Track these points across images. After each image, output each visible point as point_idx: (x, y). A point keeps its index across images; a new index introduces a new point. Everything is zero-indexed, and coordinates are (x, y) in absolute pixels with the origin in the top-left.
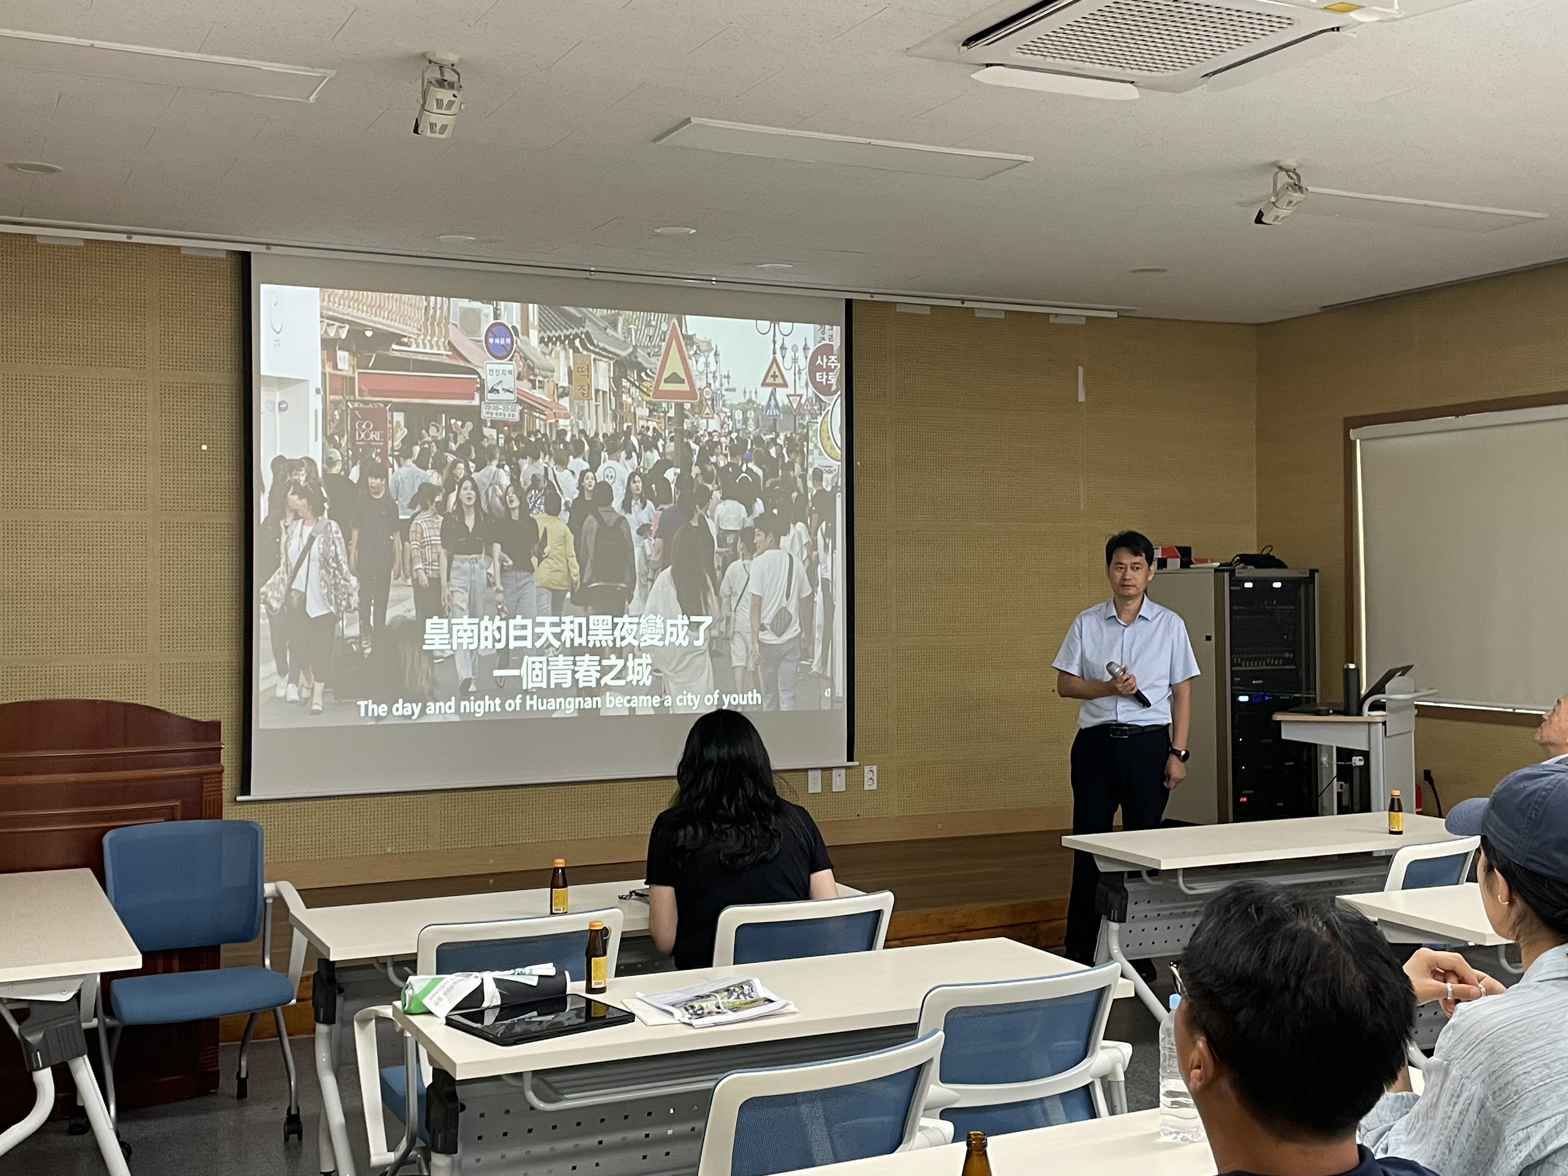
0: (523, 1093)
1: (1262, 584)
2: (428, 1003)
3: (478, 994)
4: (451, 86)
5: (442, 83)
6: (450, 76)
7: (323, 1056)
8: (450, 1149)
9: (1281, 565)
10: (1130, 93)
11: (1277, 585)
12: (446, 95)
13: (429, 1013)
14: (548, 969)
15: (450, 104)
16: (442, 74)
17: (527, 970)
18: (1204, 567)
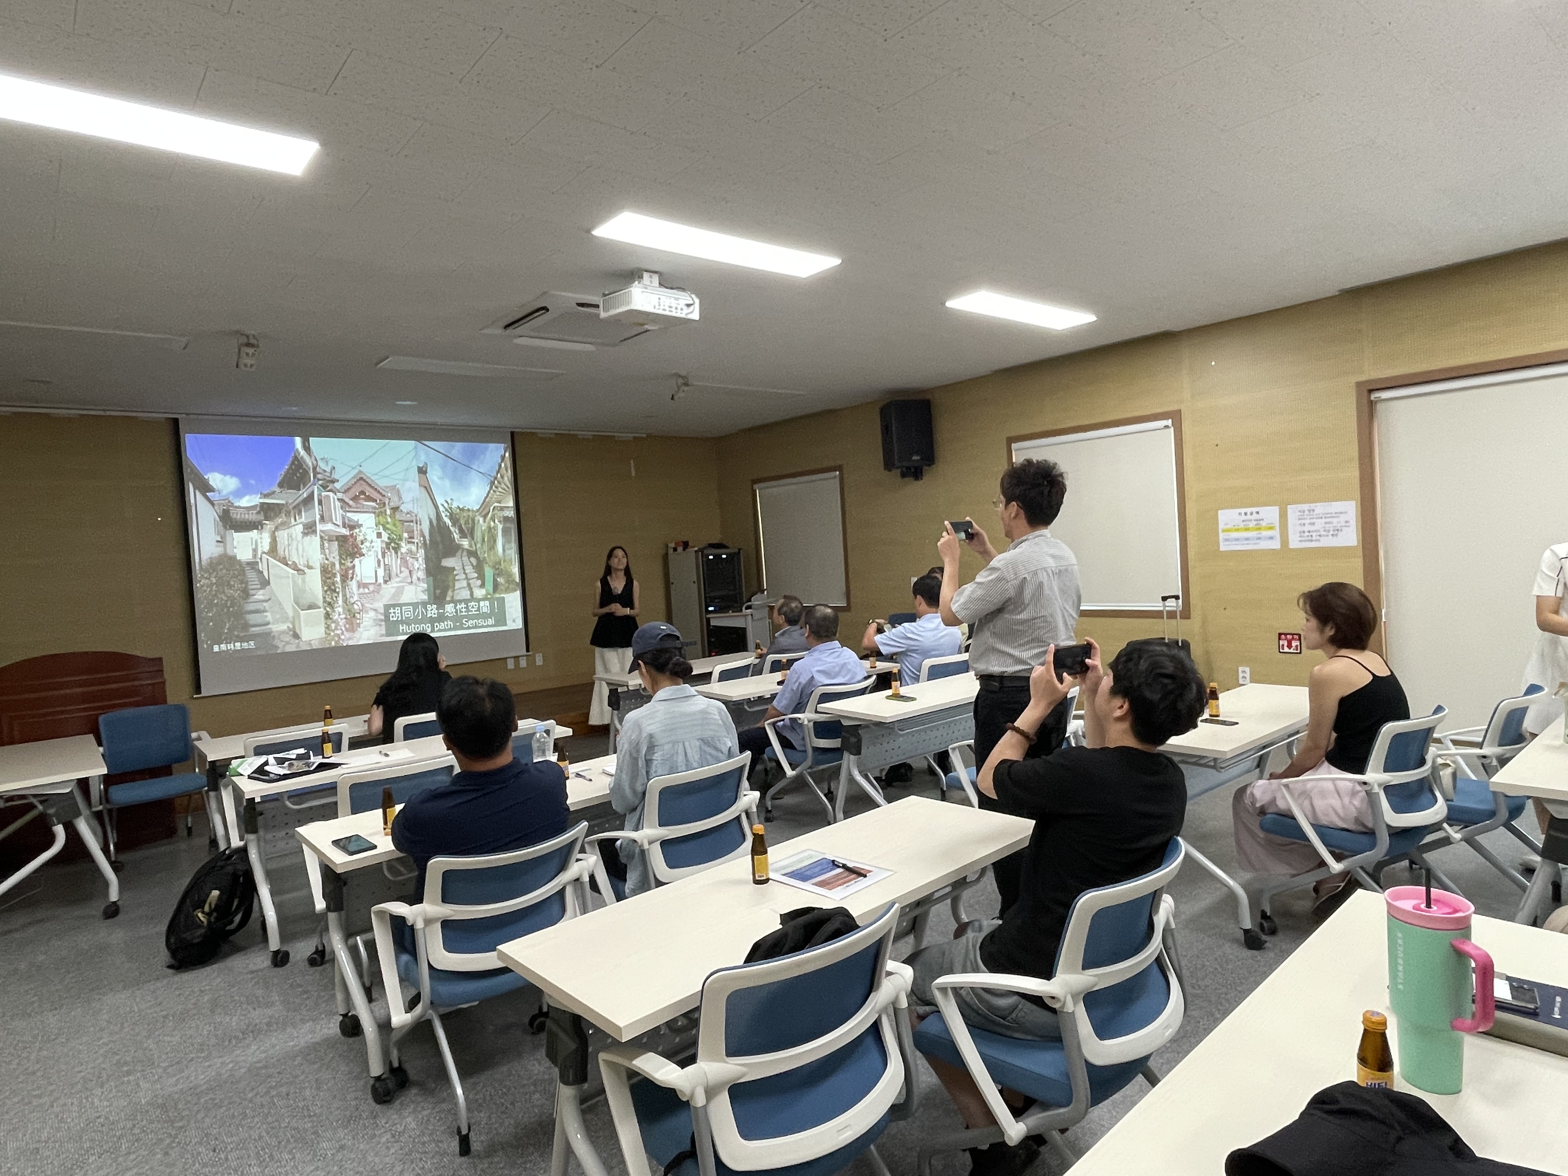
1: (718, 557)
3: (265, 764)
4: (252, 346)
5: (248, 345)
6: (252, 341)
7: (213, 806)
8: (257, 832)
9: (725, 547)
10: (592, 347)
11: (724, 556)
13: (242, 775)
14: (302, 751)
15: (253, 354)
16: (248, 340)
17: (290, 752)
18: (692, 550)
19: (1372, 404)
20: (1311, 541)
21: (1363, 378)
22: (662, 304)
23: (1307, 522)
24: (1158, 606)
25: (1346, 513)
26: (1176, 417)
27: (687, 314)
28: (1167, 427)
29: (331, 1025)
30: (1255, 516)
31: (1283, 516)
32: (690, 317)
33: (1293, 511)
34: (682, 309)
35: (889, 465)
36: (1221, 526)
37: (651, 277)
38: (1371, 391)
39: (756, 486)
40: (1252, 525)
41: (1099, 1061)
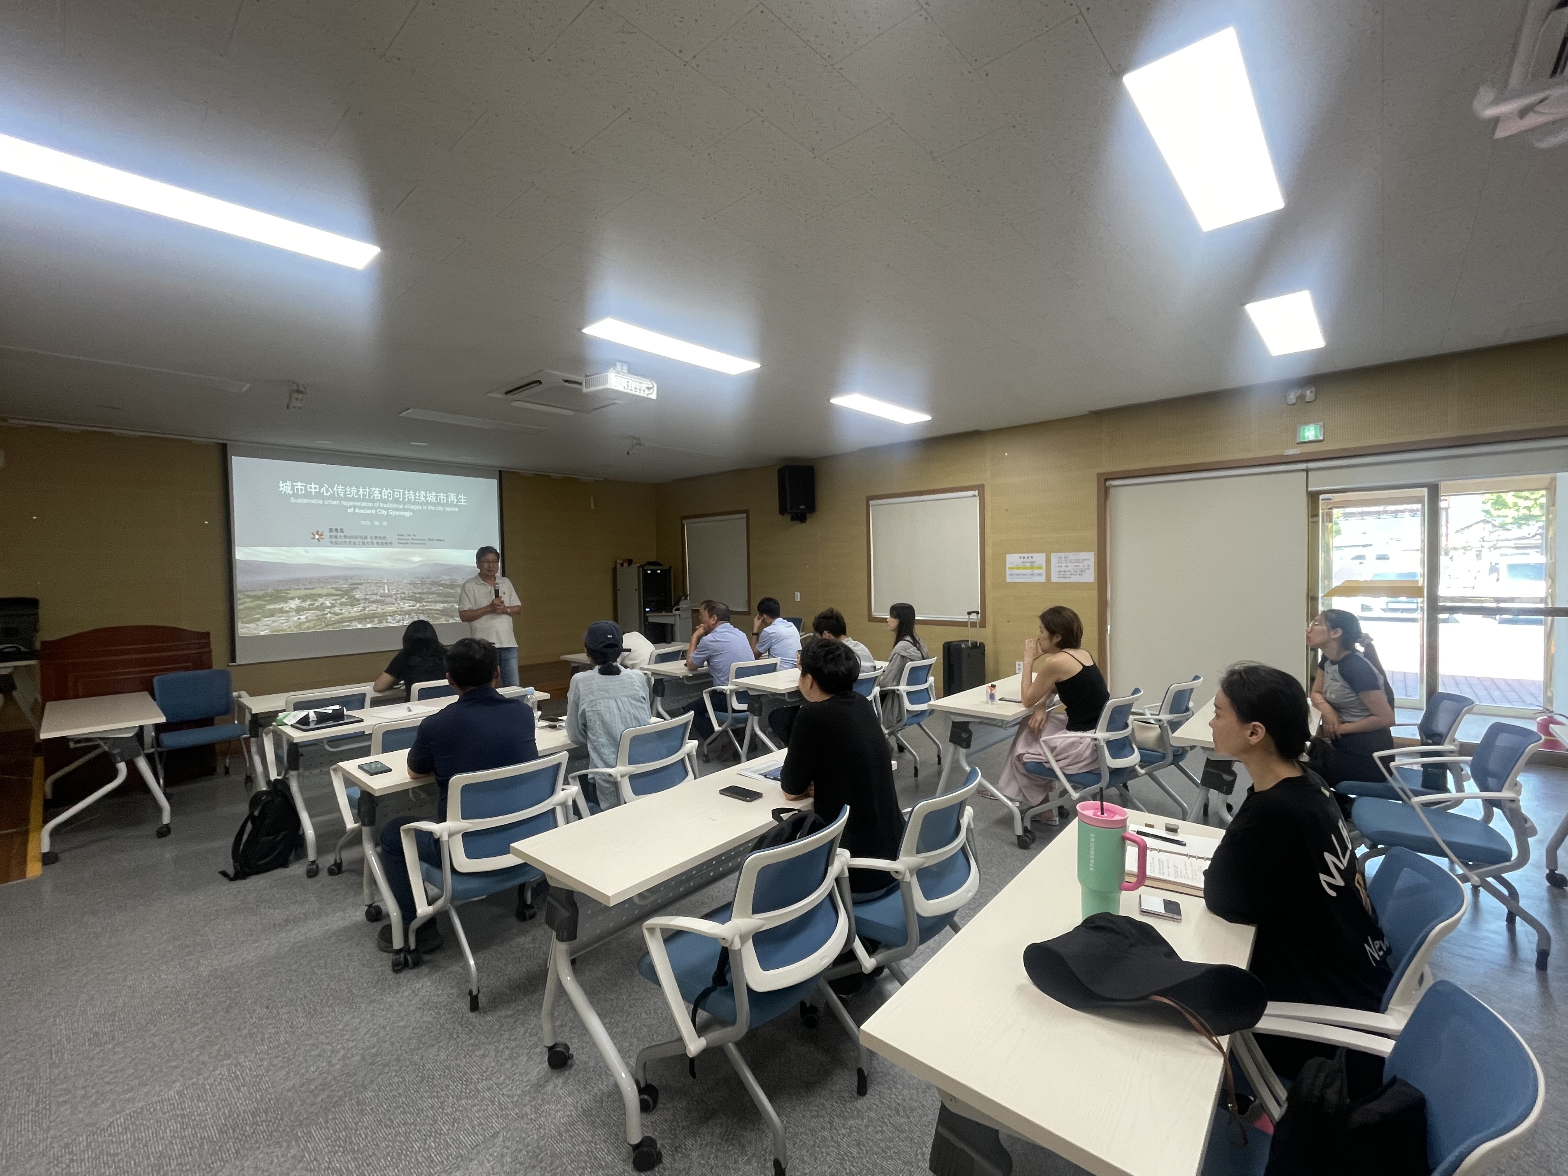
0: (323, 747)
1: (654, 572)
2: (285, 721)
3: (307, 717)
4: (302, 392)
5: (298, 391)
6: (302, 389)
7: (254, 749)
8: (296, 768)
9: (659, 564)
10: (572, 413)
11: (659, 572)
12: (300, 396)
13: (285, 724)
14: (337, 707)
15: (302, 400)
16: (298, 388)
17: (328, 708)
18: (635, 567)
19: (1107, 490)
20: (1065, 577)
21: (1103, 470)
22: (630, 386)
23: (1063, 565)
24: (964, 618)
25: (1088, 560)
26: (981, 489)
27: (648, 395)
28: (974, 496)
29: (358, 914)
30: (1030, 559)
31: (1048, 561)
32: (650, 396)
33: (1054, 557)
34: (644, 391)
35: (782, 511)
36: (1008, 565)
37: (622, 366)
38: (1106, 480)
39: (685, 522)
40: (1028, 565)
41: (925, 914)
